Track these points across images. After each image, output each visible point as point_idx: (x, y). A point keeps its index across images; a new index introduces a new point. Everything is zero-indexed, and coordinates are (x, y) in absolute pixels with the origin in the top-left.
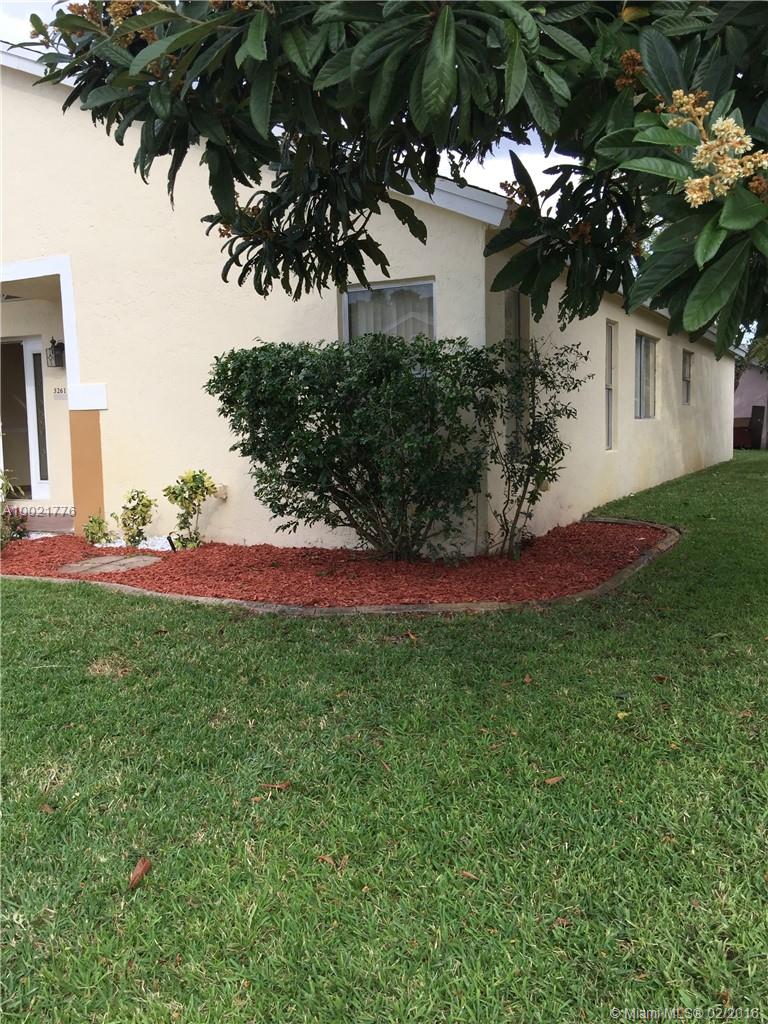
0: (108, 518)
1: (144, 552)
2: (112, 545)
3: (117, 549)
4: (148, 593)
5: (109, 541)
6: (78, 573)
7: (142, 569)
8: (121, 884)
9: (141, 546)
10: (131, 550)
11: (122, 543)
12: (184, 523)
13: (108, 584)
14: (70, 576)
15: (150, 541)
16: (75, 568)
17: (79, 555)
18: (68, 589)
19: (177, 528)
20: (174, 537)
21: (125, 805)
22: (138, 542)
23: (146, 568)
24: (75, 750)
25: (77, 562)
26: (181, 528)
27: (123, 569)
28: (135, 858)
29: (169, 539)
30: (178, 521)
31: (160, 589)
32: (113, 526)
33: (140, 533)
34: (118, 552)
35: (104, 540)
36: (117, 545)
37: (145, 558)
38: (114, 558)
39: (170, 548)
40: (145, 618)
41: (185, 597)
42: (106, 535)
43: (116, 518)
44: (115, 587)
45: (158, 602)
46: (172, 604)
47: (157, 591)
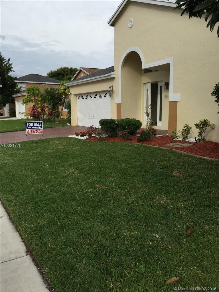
0: (177, 132)
1: (188, 142)
2: (178, 140)
3: (179, 141)
4: (189, 154)
5: (177, 138)
6: (169, 147)
7: (187, 147)
8: (184, 234)
9: (187, 140)
10: (184, 141)
11: (181, 139)
12: (200, 135)
13: (177, 150)
14: (167, 147)
15: (189, 139)
16: (168, 145)
17: (169, 142)
18: (167, 150)
19: (198, 136)
20: (197, 139)
21: (184, 213)
22: (186, 139)
23: (188, 147)
24: (170, 194)
25: (169, 143)
26: (199, 136)
27: (181, 147)
28: (188, 228)
29: (195, 139)
30: (198, 134)
31: (192, 153)
32: (179, 134)
33: (187, 137)
34: (180, 141)
35: (176, 138)
36: (180, 140)
37: (188, 144)
38: (179, 143)
39: (195, 142)
40: (188, 161)
41: (200, 157)
42: (177, 137)
43: (180, 132)
44: (180, 151)
45: (192, 157)
46: (196, 158)
47: (192, 154)
